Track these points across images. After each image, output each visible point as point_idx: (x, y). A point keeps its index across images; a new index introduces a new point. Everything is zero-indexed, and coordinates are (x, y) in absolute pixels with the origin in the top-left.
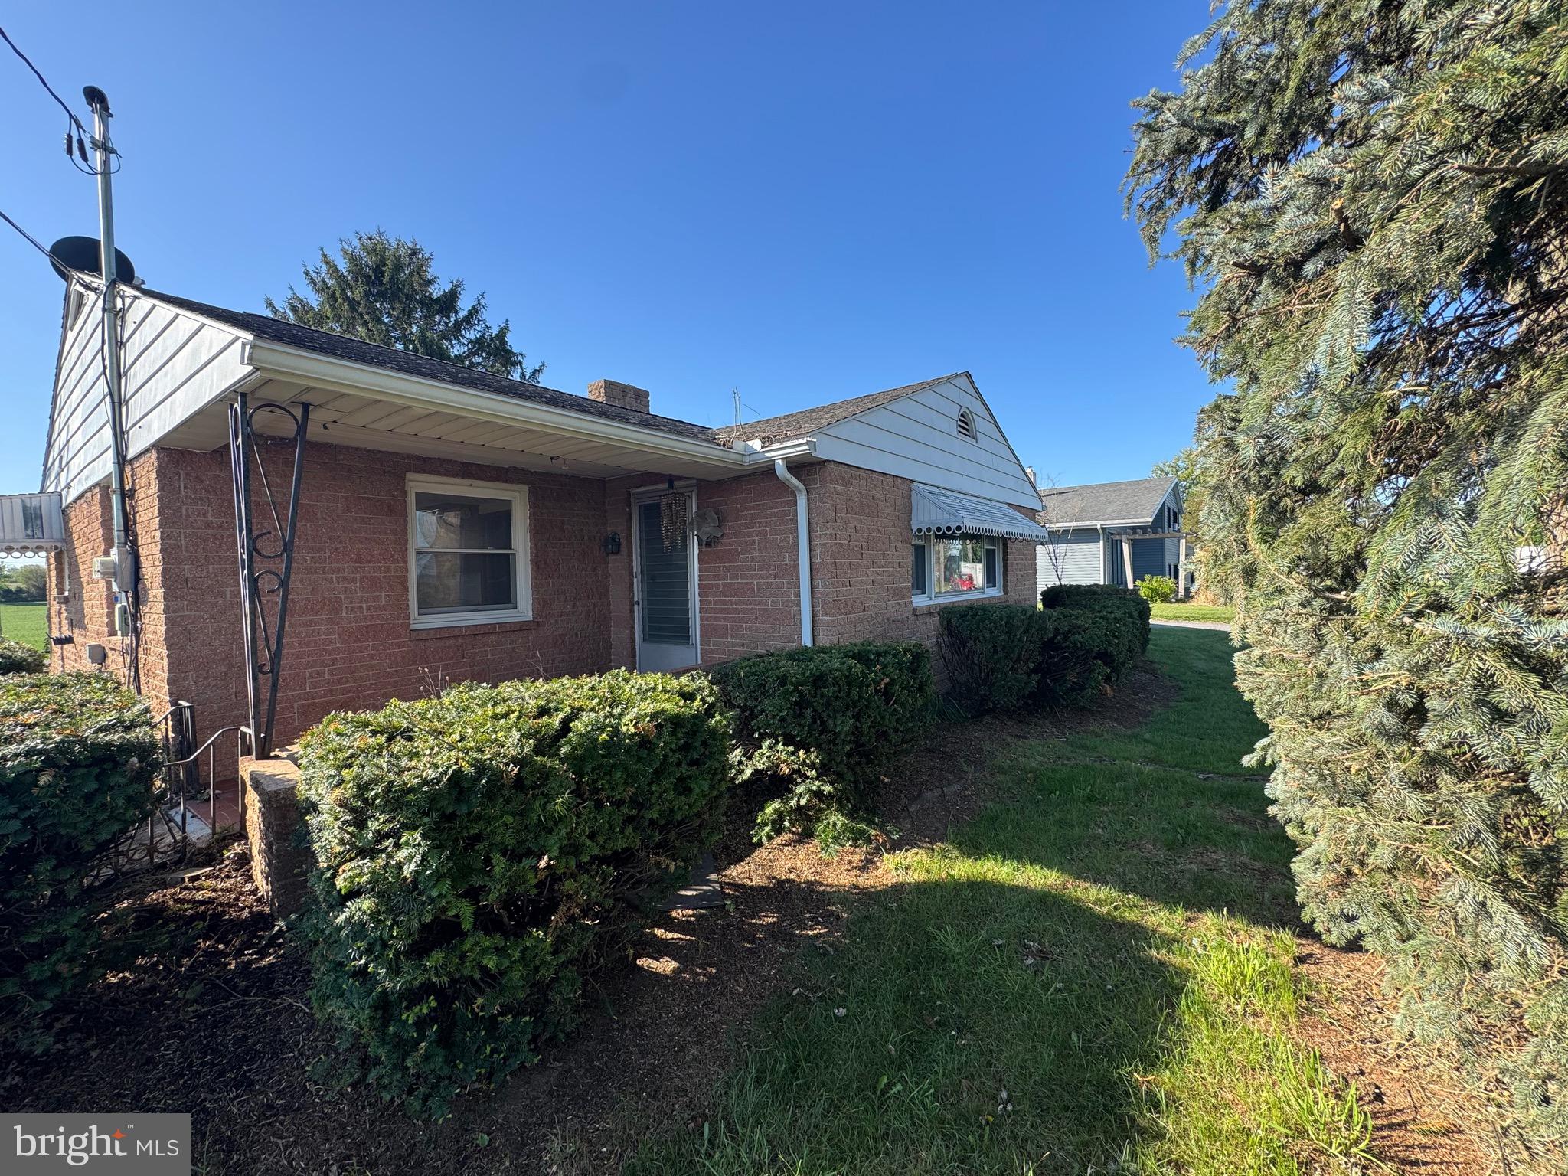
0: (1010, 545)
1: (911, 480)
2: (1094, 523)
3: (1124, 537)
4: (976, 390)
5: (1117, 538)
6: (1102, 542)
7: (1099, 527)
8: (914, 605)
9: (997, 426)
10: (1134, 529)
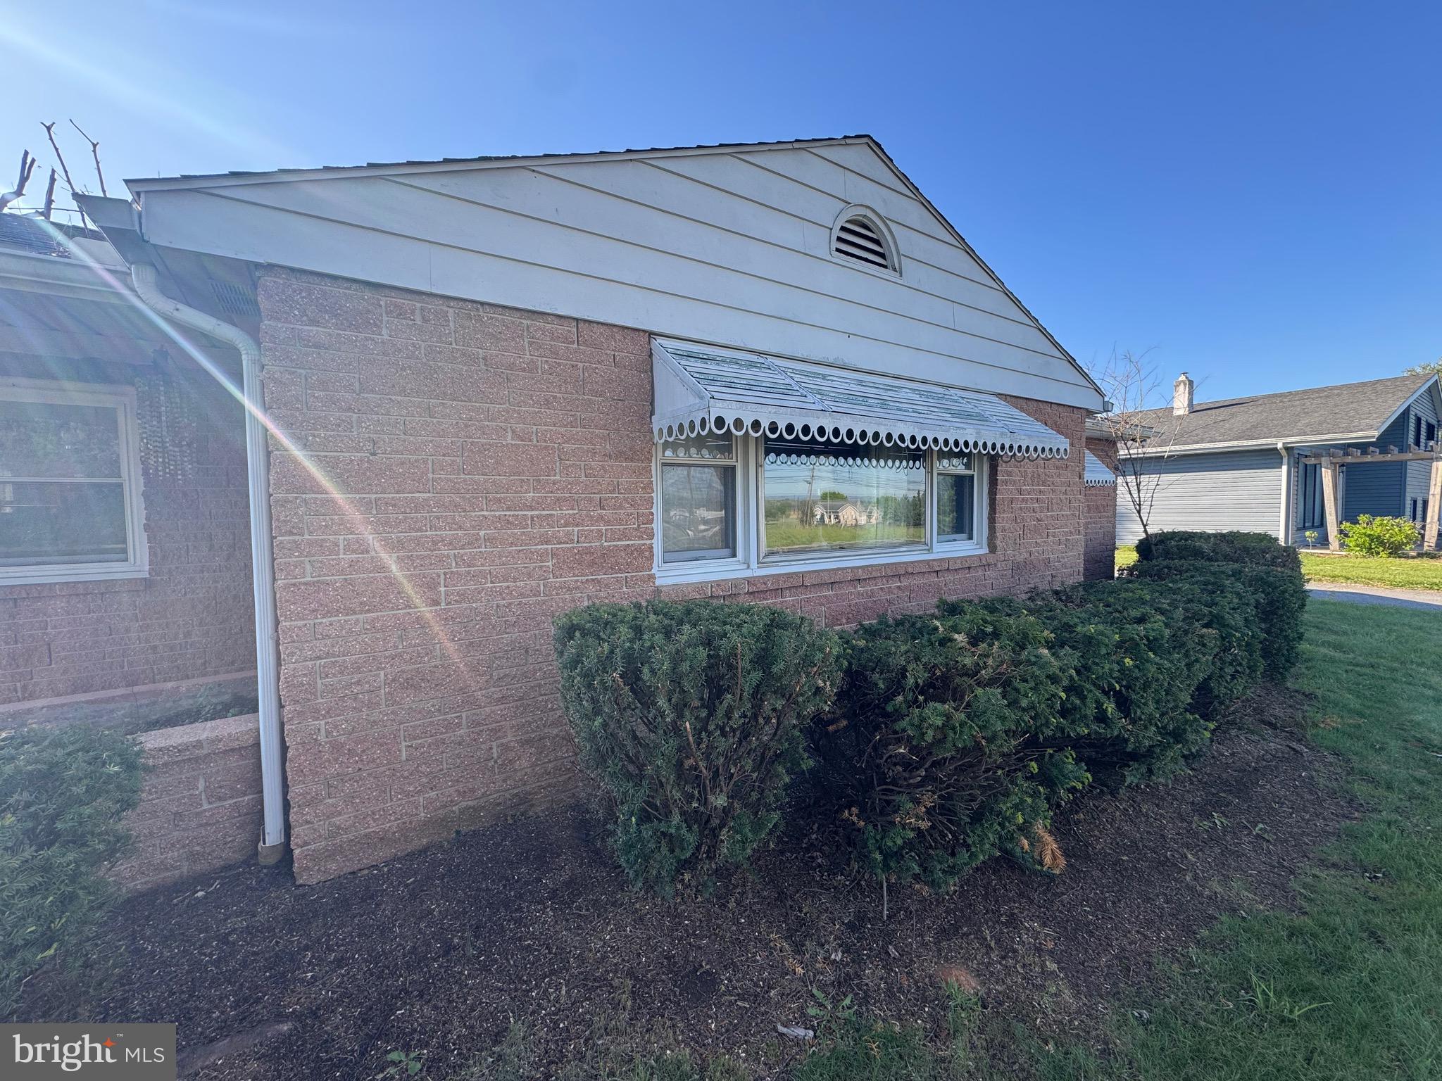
0: (1002, 468)
1: (651, 334)
2: (1274, 440)
3: (1324, 460)
4: (903, 178)
5: (1313, 461)
6: (1285, 468)
7: (1280, 446)
8: (658, 583)
9: (970, 252)
10: (1346, 448)
